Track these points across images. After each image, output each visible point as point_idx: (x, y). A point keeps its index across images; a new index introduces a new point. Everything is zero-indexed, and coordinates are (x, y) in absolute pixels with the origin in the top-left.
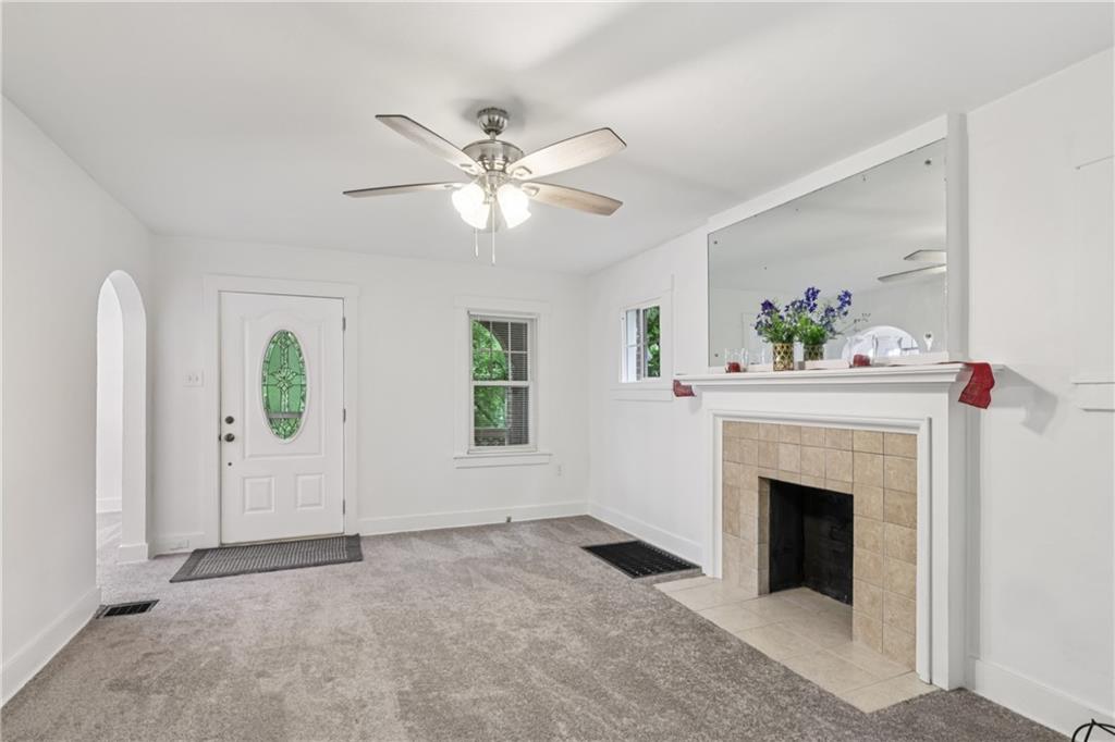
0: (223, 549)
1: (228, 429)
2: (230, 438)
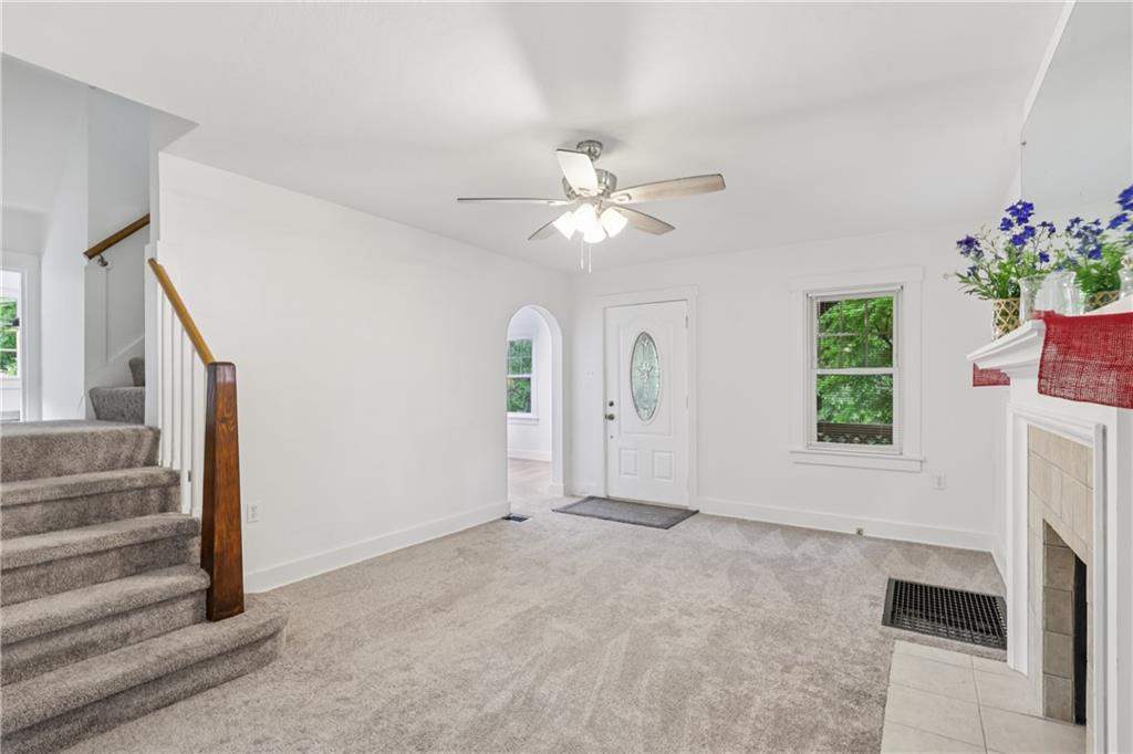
0: (607, 499)
1: (611, 411)
2: (611, 417)
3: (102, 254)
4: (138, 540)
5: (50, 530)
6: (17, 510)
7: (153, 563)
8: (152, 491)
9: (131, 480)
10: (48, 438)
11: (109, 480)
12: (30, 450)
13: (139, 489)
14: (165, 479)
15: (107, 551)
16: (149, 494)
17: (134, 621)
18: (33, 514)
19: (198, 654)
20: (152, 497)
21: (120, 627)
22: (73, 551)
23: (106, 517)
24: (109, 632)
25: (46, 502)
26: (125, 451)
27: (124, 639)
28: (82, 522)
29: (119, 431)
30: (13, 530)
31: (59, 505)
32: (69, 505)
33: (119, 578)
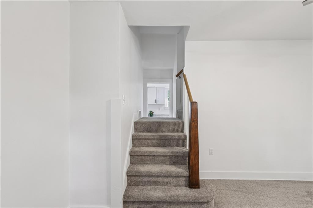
3: (180, 75)
4: (173, 155)
5: (158, 146)
6: (152, 140)
7: (178, 162)
8: (180, 140)
9: (175, 136)
10: (160, 122)
11: (170, 136)
12: (157, 125)
13: (177, 139)
14: (183, 137)
15: (166, 156)
16: (179, 141)
17: (169, 179)
18: (155, 142)
19: (181, 199)
20: (180, 142)
21: (166, 180)
22: (159, 154)
23: (170, 146)
24: (163, 180)
25: (157, 139)
26: (176, 127)
27: (166, 184)
28: (164, 146)
29: (174, 122)
30: (151, 145)
31: (160, 140)
32: (162, 141)
33: (169, 164)
